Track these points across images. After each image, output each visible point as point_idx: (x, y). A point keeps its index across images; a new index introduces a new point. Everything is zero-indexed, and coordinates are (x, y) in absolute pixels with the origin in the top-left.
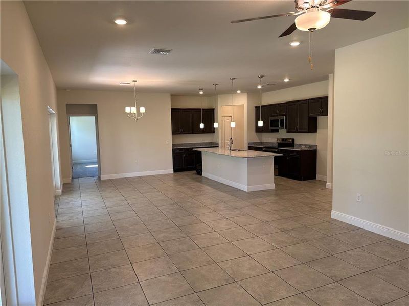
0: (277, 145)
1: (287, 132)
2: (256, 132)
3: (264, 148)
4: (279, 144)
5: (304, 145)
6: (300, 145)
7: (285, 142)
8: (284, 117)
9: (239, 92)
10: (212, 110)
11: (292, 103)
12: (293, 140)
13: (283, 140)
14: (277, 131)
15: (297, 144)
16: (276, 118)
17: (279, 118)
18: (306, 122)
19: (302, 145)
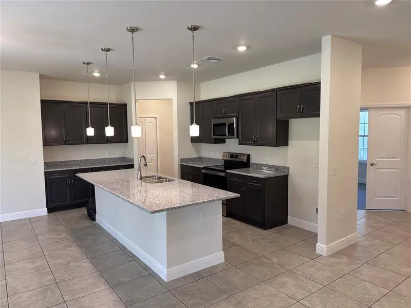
0: (223, 163)
1: (240, 144)
2: (192, 142)
3: (204, 168)
4: (225, 161)
5: (267, 166)
6: (259, 167)
7: (236, 160)
8: (235, 119)
9: (162, 77)
10: (124, 106)
11: (249, 97)
12: (249, 156)
13: (232, 155)
14: (223, 141)
15: (255, 164)
16: (222, 121)
17: (226, 121)
18: (271, 130)
19: (263, 165)
